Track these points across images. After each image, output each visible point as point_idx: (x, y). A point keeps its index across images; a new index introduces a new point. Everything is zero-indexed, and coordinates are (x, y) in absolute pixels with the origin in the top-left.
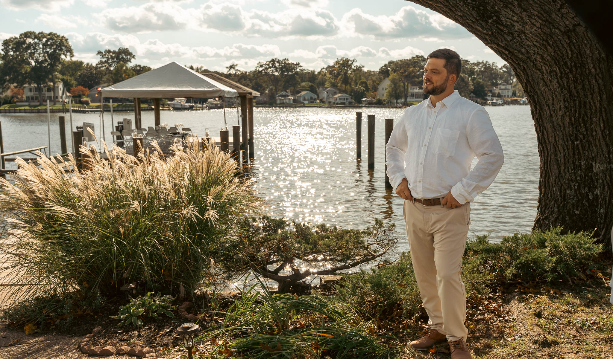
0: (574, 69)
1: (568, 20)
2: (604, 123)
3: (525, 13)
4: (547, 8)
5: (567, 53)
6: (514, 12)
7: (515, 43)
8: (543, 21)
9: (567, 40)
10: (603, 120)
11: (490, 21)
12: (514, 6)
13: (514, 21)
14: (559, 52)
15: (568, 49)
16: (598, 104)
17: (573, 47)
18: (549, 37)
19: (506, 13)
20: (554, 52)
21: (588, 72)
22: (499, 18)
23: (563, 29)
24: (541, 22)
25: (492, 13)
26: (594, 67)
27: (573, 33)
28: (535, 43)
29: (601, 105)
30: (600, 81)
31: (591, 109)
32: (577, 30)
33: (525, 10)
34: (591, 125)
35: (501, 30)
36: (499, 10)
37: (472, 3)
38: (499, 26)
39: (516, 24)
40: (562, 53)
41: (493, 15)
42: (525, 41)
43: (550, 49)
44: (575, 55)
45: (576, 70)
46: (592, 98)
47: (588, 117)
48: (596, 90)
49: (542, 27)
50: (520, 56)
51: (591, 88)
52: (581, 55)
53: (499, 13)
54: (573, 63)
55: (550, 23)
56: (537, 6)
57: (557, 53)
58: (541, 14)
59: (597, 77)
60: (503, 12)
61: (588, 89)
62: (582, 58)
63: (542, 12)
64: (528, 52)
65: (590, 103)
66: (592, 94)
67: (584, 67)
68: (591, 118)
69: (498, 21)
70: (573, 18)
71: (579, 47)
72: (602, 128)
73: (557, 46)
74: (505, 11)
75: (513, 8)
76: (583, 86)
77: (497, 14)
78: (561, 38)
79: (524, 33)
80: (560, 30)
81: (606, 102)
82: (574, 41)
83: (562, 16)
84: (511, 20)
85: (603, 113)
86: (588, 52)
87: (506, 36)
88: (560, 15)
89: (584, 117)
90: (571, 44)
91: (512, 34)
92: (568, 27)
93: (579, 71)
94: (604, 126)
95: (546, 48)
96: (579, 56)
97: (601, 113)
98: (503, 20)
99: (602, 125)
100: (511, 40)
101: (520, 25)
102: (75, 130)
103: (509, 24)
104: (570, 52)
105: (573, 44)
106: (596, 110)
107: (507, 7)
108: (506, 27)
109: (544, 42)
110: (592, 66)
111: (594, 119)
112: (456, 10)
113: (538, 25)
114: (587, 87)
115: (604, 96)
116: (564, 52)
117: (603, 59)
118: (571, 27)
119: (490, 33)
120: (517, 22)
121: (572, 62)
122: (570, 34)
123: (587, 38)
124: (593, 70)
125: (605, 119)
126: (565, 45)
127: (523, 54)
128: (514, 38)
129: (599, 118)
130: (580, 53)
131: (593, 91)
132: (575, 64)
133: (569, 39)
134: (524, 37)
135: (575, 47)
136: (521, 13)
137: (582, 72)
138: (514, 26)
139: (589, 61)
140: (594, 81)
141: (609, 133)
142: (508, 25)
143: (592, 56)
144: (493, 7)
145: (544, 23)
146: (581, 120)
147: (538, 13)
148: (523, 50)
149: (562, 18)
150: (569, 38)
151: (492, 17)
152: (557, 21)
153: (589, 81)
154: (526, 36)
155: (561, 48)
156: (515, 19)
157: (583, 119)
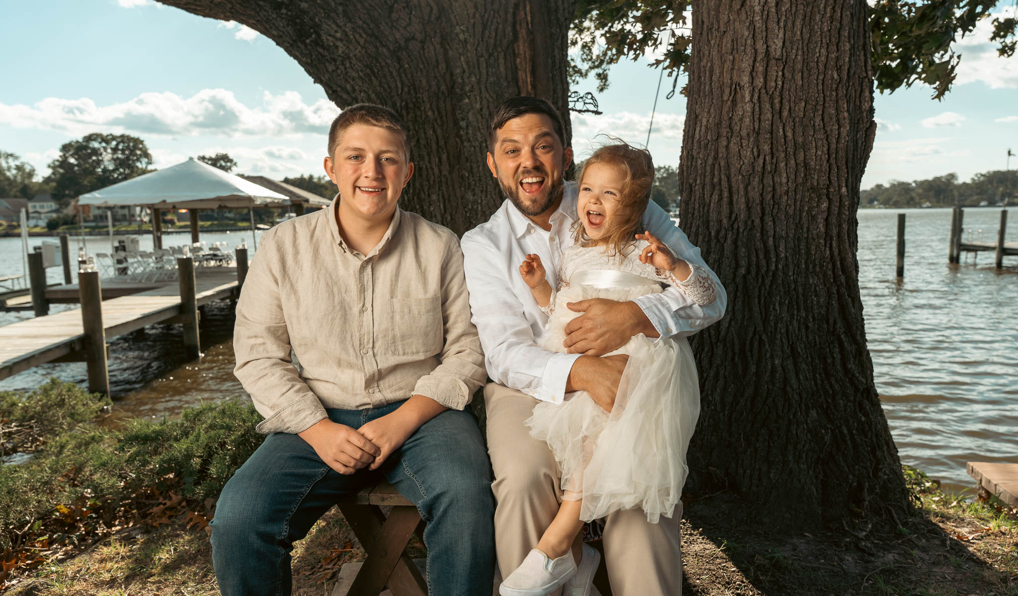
0: (404, 112)
1: (398, 30)
2: (444, 203)
3: (349, 25)
4: (376, 14)
5: (397, 86)
6: (337, 25)
7: (339, 75)
8: (368, 35)
9: (396, 65)
10: (443, 197)
11: (308, 41)
12: (338, 14)
13: (337, 39)
14: (386, 86)
15: (398, 79)
16: (436, 170)
17: (403, 75)
18: (374, 61)
19: (328, 27)
20: (380, 85)
21: (424, 116)
22: (319, 36)
23: (391, 48)
24: (365, 36)
25: (311, 28)
26: (431, 108)
27: (404, 53)
28: (361, 74)
29: (440, 171)
30: (439, 131)
31: (428, 180)
32: (411, 47)
33: (350, 21)
34: (429, 207)
35: (323, 56)
36: (319, 23)
37: (286, 14)
38: (318, 48)
39: (339, 44)
40: (389, 87)
41: (312, 30)
42: (350, 70)
43: (375, 82)
44: (406, 89)
45: (408, 113)
46: (430, 162)
47: (424, 193)
48: (434, 146)
49: (367, 45)
50: (345, 96)
51: (428, 144)
52: (415, 89)
53: (319, 26)
54: (404, 103)
55: (377, 38)
56: (365, 11)
57: (383, 87)
58: (368, 24)
59: (435, 124)
60: (324, 25)
61: (424, 145)
62: (416, 93)
63: (369, 21)
64: (354, 90)
65: (427, 169)
66: (429, 155)
67: (419, 108)
68: (429, 195)
69: (318, 43)
70: (405, 28)
71: (412, 76)
72: (443, 211)
73: (385, 76)
74: (327, 24)
75: (336, 17)
76: (418, 141)
77: (317, 27)
78: (389, 61)
79: (349, 58)
80: (388, 49)
81: (448, 167)
82: (407, 66)
83: (392, 26)
84: (334, 37)
85: (444, 185)
86: (424, 82)
87: (327, 64)
88: (390, 24)
89: (419, 194)
90: (401, 70)
91: (335, 60)
92: (397, 42)
93: (411, 114)
94: (445, 207)
95: (371, 80)
96: (412, 91)
97: (440, 186)
98: (324, 37)
99: (442, 206)
100: (333, 71)
101: (344, 45)
102: (32, 251)
103: (331, 44)
104: (399, 85)
105: (405, 70)
106: (434, 181)
107: (329, 17)
108: (328, 50)
109: (368, 71)
110: (428, 106)
111: (434, 197)
112: (271, 28)
113: (362, 42)
114: (423, 142)
115: (444, 157)
116: (393, 85)
117: (443, 93)
118: (402, 43)
119: (309, 61)
120: (341, 40)
121: (402, 102)
122: (399, 54)
123: (424, 60)
124: (430, 113)
125: (446, 197)
126: (395, 74)
127: (348, 93)
128: (337, 68)
129: (439, 194)
130: (414, 85)
131: (431, 148)
132: (407, 104)
133: (399, 63)
134: (348, 65)
135: (406, 76)
136: (345, 25)
137: (416, 116)
138: (337, 47)
139: (425, 99)
140: (431, 132)
141: (452, 219)
142: (330, 46)
143: (428, 90)
144: (312, 19)
145: (369, 39)
146: (415, 198)
147: (364, 22)
148: (348, 87)
149: (391, 29)
150: (399, 60)
151: (310, 36)
152: (387, 33)
153: (425, 133)
154: (351, 63)
155: (388, 78)
156: (338, 35)
157: (419, 198)
